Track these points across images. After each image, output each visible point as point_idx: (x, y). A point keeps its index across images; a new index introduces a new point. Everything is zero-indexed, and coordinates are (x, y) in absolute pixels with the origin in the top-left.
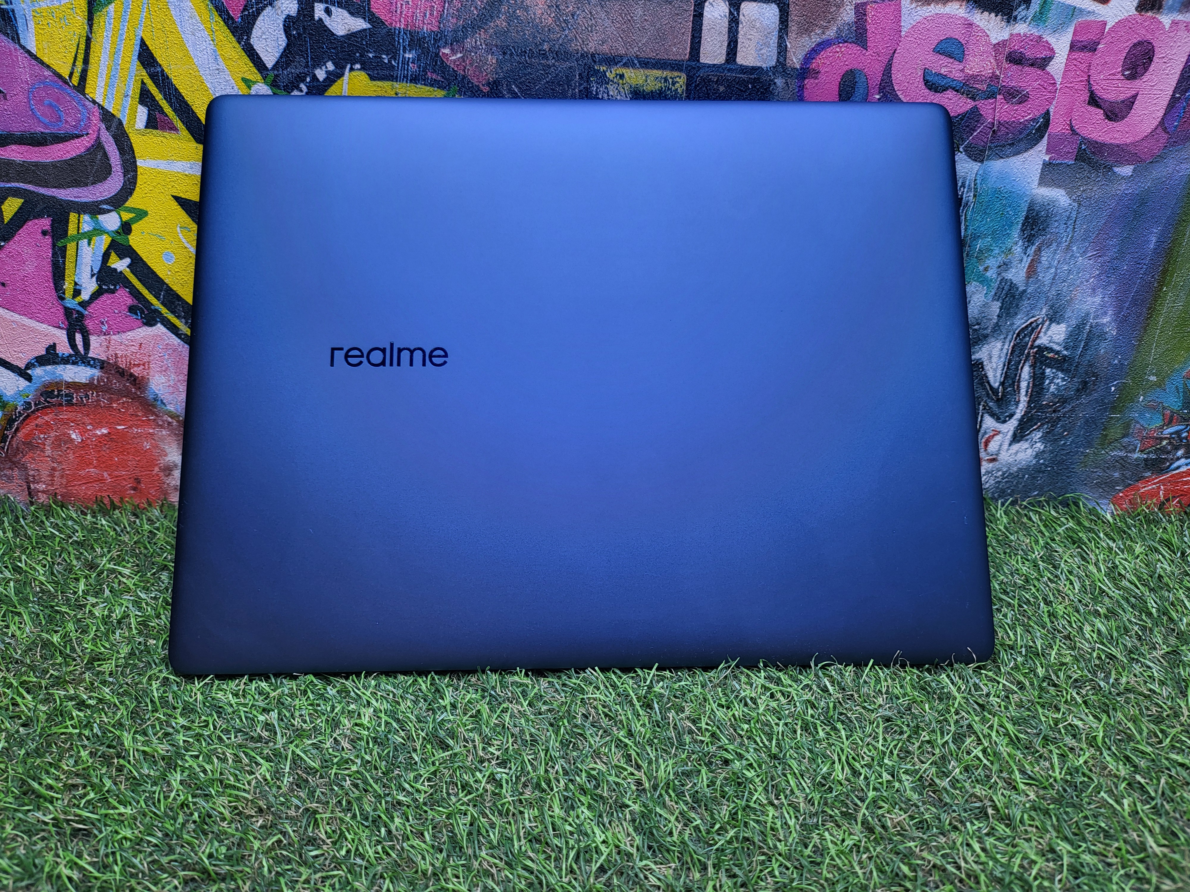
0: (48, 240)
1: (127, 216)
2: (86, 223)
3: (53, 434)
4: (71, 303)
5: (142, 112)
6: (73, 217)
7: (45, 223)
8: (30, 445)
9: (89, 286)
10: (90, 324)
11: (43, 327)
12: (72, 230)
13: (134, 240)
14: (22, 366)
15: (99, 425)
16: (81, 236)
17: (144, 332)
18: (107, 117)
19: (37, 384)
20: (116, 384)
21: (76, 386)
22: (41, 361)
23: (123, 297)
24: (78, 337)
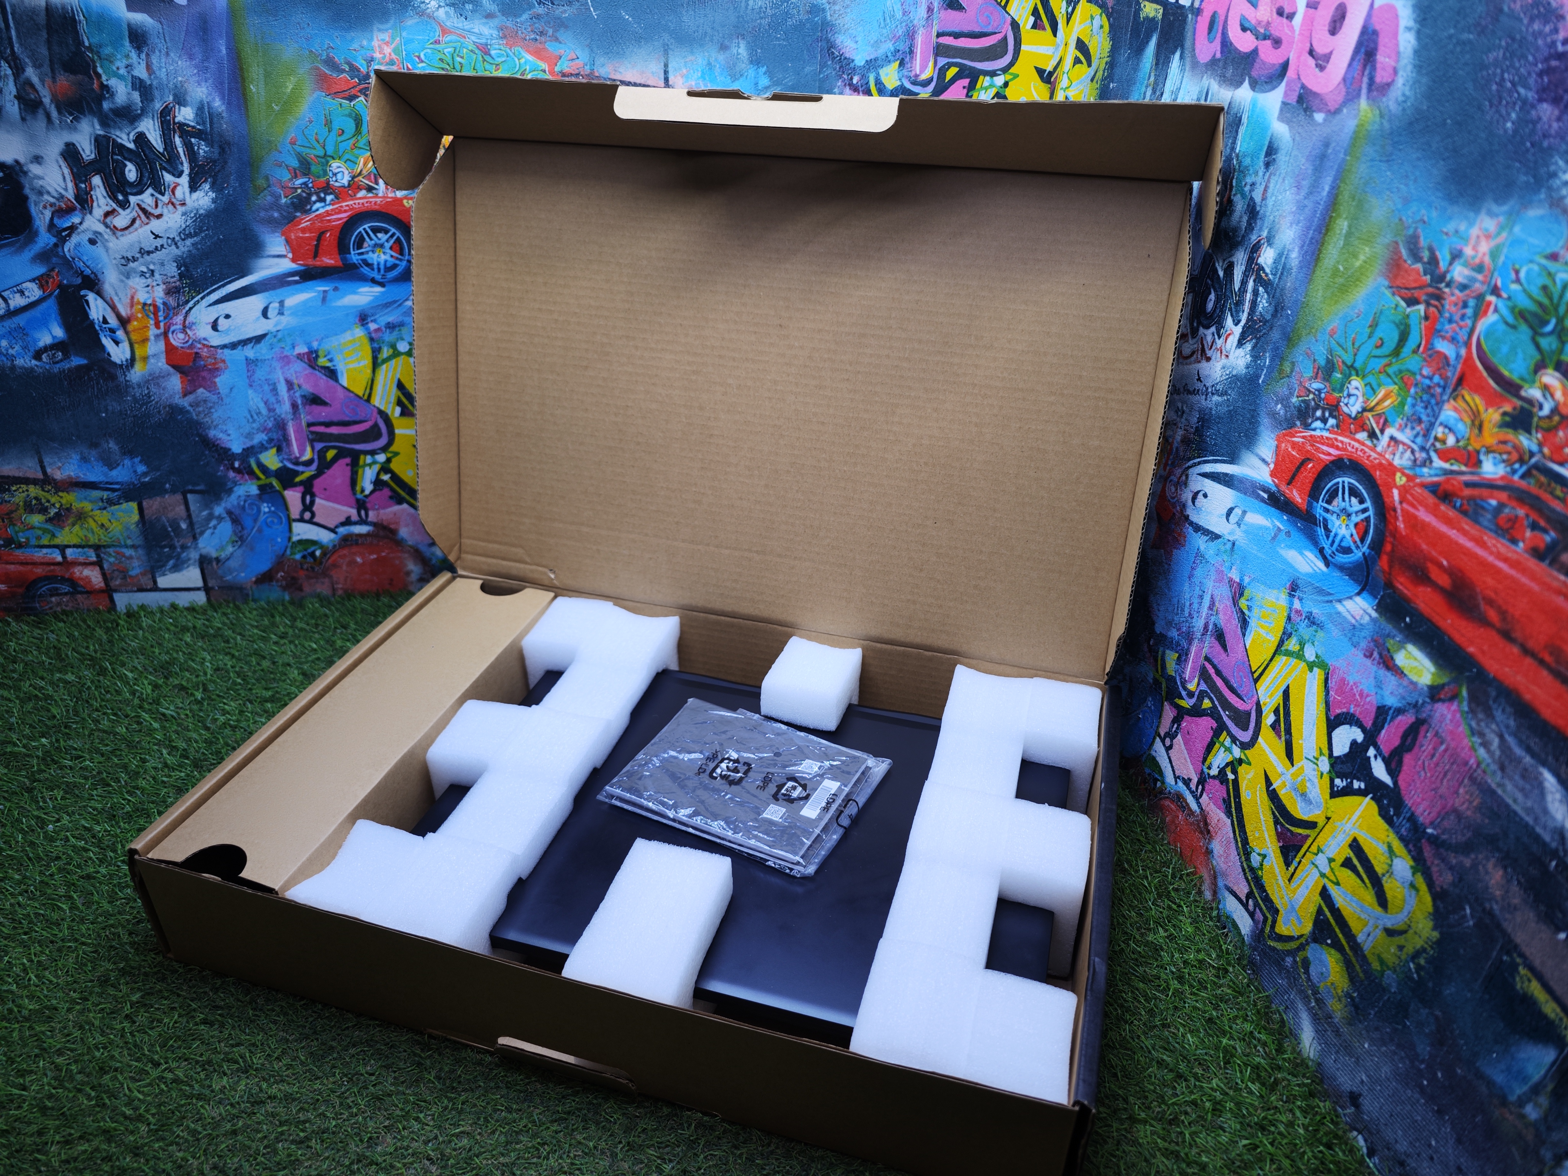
0: (349, 468)
1: (389, 455)
2: (369, 459)
3: (347, 559)
4: (359, 496)
5: (398, 410)
6: (362, 457)
7: (348, 460)
8: (335, 565)
9: (369, 488)
10: (369, 505)
11: (345, 508)
12: (361, 462)
13: (393, 466)
14: (332, 526)
15: (371, 553)
16: (365, 465)
17: (396, 508)
18: (381, 413)
19: (339, 536)
20: (381, 533)
21: (360, 535)
22: (343, 524)
23: (386, 492)
24: (363, 513)
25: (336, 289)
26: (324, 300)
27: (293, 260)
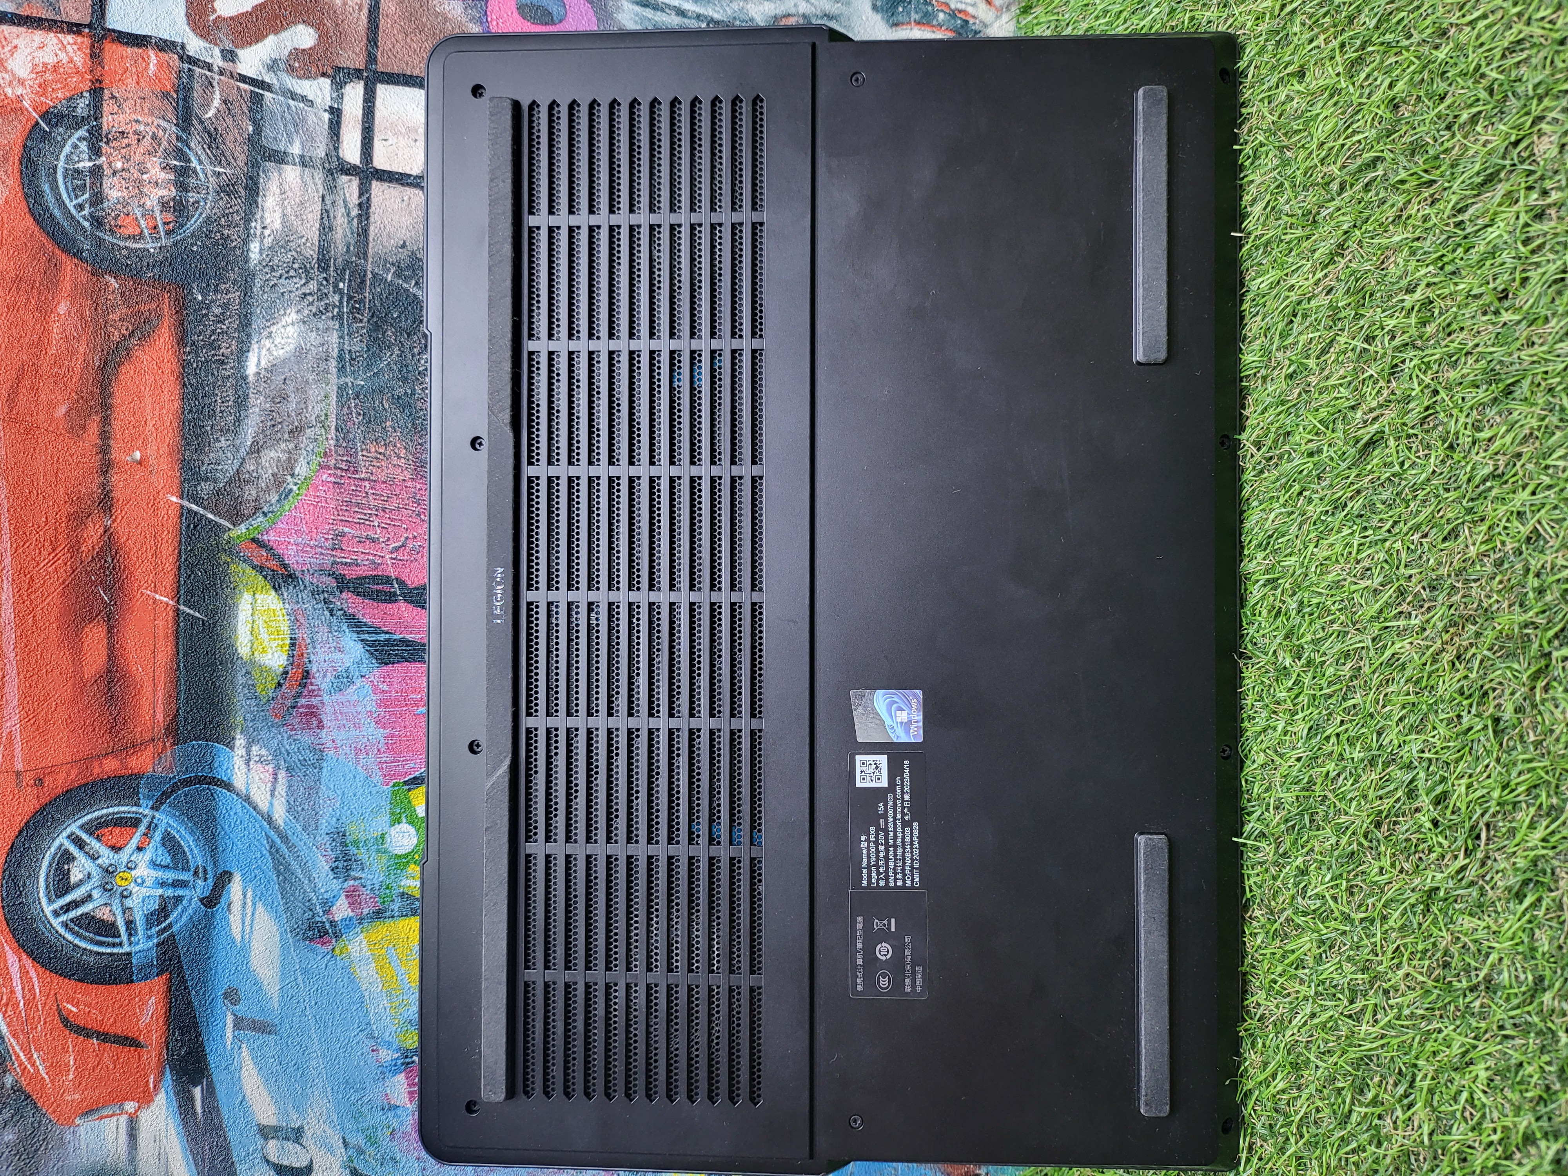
25: (232, 996)
26: (262, 1028)
27: (145, 1098)
